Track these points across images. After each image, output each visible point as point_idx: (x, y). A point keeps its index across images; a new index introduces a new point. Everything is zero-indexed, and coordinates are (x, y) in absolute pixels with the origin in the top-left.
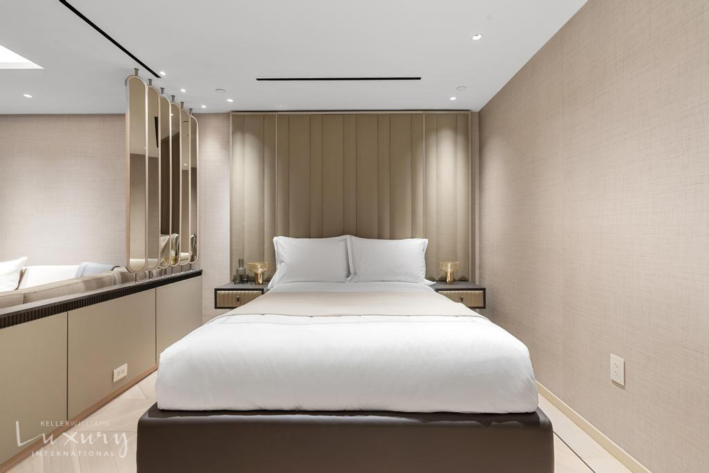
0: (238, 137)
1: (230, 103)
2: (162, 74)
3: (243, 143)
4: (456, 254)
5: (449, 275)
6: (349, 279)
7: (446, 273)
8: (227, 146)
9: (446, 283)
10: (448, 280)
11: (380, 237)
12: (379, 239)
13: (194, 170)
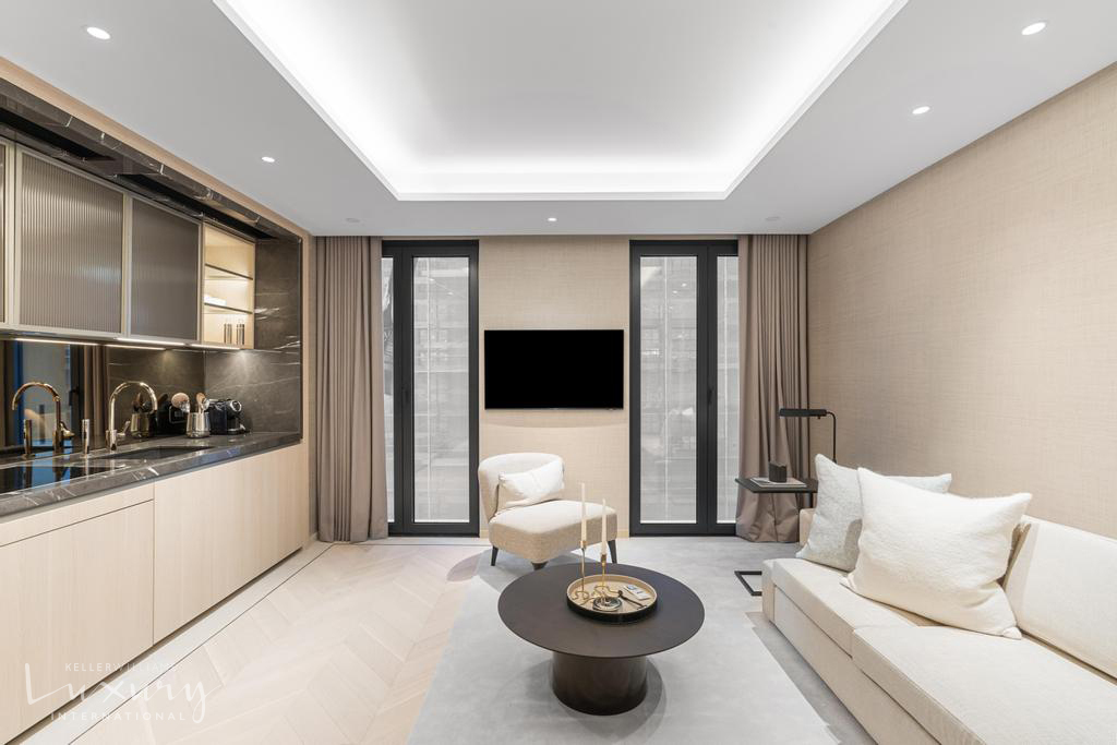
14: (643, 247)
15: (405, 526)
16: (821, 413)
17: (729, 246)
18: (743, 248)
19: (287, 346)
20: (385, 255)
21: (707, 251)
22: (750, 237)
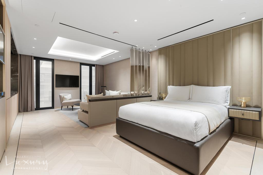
0: (160, 56)
1: (156, 47)
2: (137, 46)
3: (161, 58)
4: (252, 94)
5: (243, 103)
6: (189, 100)
7: (241, 103)
8: (157, 59)
9: (241, 107)
10: (242, 106)
11: (208, 85)
12: (213, 86)
13: (149, 67)
14: (82, 64)
15: (38, 108)
16: (105, 87)
17: (94, 65)
18: (95, 66)
19: (15, 74)
20: (34, 59)
21: (91, 66)
22: (96, 65)
